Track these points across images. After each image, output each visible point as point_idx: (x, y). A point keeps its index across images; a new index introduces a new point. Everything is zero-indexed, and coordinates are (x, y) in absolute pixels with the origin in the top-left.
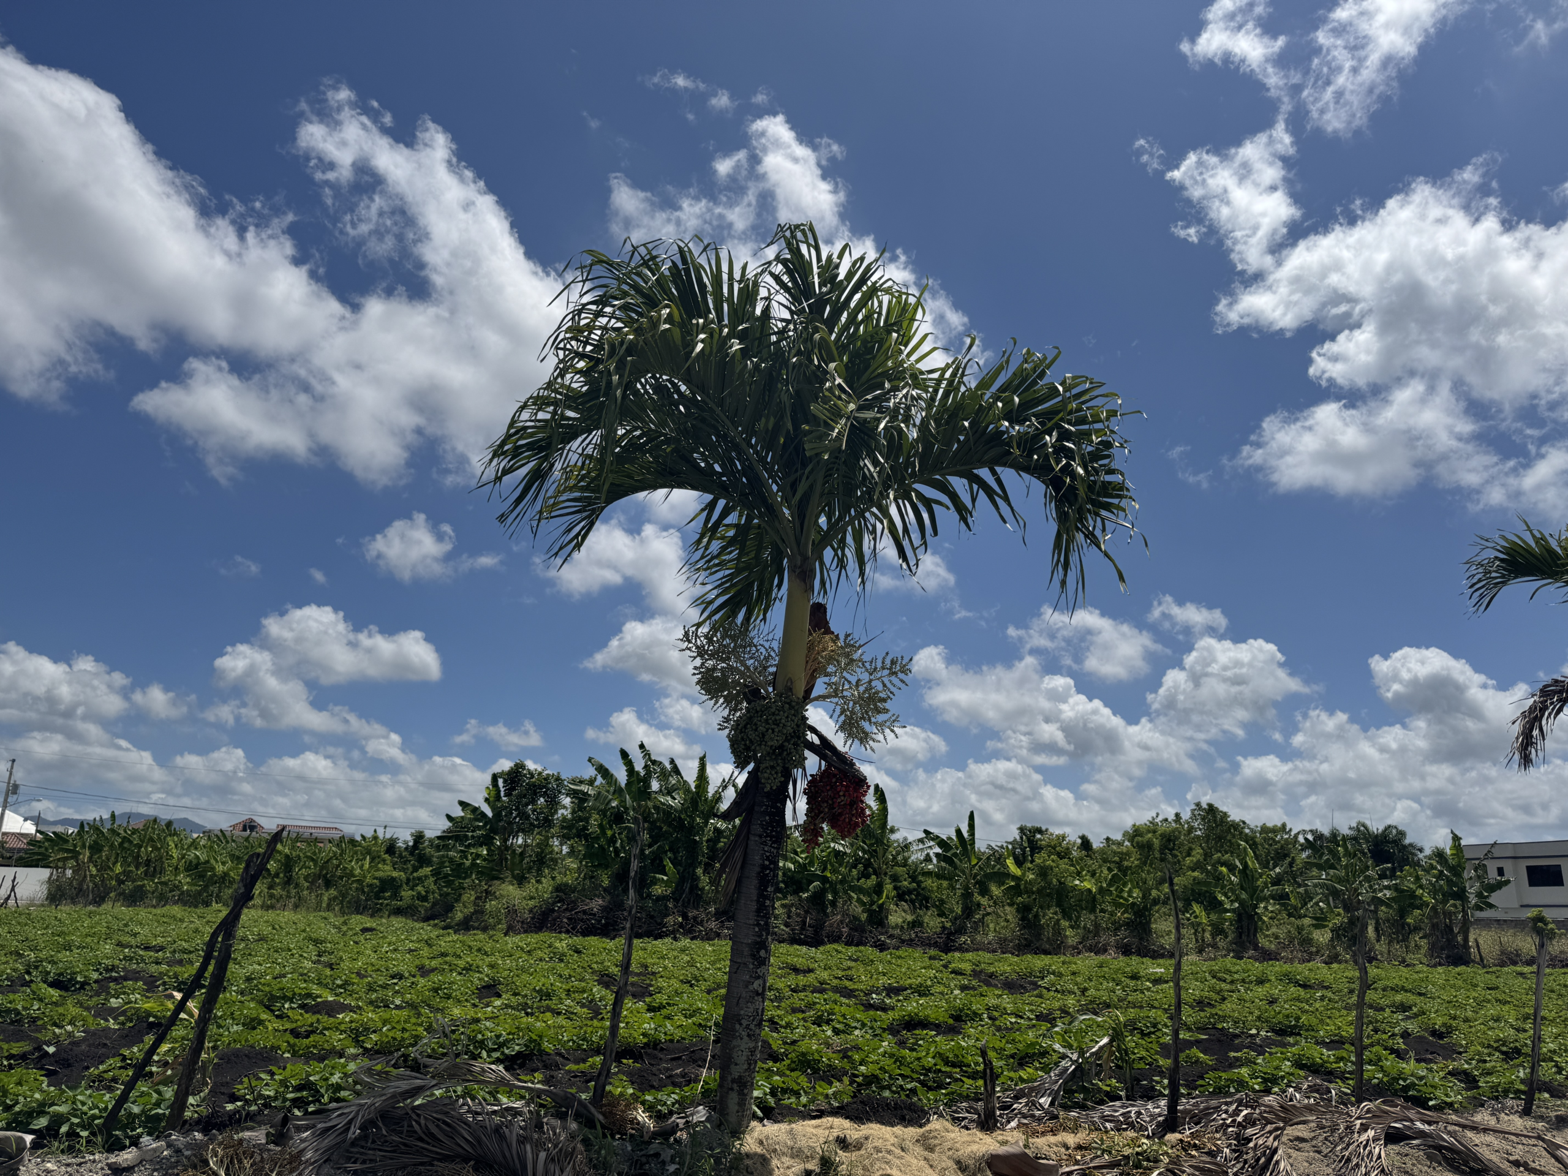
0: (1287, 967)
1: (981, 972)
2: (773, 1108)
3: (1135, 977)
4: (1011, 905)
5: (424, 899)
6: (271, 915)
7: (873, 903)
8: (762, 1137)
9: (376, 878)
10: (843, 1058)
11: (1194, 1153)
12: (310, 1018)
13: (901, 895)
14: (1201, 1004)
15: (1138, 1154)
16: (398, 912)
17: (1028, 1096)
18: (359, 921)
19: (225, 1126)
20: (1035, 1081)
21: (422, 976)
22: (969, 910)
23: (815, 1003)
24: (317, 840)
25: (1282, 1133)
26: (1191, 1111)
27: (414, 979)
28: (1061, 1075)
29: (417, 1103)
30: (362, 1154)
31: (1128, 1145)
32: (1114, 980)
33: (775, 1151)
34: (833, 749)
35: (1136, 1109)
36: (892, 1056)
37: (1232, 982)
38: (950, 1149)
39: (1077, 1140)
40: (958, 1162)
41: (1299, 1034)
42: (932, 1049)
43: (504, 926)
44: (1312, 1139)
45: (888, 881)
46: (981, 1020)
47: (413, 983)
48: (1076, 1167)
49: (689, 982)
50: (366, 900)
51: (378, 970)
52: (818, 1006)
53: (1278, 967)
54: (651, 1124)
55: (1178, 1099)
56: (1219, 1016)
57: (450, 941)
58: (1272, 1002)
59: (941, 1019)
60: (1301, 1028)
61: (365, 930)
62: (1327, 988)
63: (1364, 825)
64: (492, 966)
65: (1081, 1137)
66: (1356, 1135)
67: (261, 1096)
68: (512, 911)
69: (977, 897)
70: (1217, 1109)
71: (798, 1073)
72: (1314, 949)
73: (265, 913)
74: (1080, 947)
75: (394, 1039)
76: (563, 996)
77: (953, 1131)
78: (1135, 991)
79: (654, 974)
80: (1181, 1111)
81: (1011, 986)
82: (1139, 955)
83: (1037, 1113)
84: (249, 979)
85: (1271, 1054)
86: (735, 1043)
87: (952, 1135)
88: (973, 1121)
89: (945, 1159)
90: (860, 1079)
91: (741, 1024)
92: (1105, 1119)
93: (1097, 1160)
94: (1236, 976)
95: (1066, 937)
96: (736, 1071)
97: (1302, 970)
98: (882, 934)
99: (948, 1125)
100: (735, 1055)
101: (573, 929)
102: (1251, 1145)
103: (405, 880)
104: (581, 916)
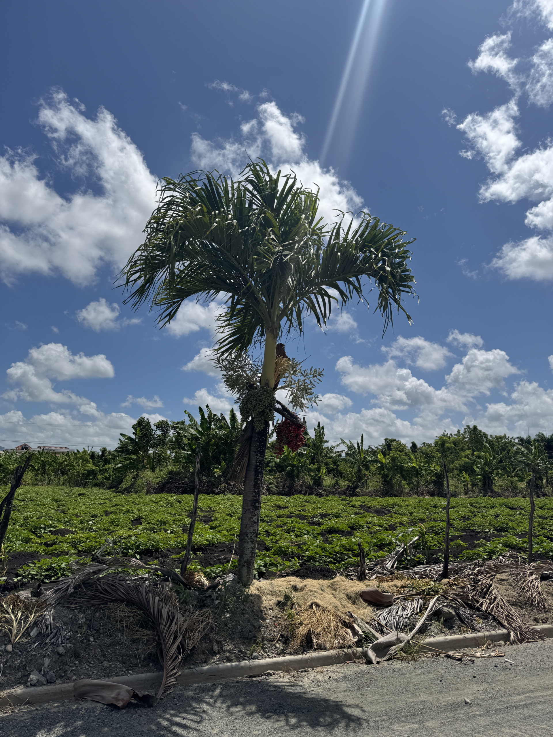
0: (505, 500)
1: (365, 506)
2: (265, 573)
3: (435, 506)
4: (380, 474)
5: (108, 479)
6: (36, 488)
7: (316, 475)
8: (258, 587)
9: (86, 470)
10: (298, 548)
11: (454, 587)
12: (53, 537)
13: (329, 471)
14: (465, 518)
15: (429, 589)
16: (96, 485)
17: (380, 564)
18: (78, 490)
19: (12, 589)
20: (385, 557)
21: (106, 516)
22: (360, 478)
23: (287, 523)
24: (55, 453)
25: (494, 578)
26: (454, 568)
27: (102, 517)
28: (396, 554)
29: (101, 576)
30: (75, 600)
31: (424, 585)
32: (425, 508)
33: (264, 593)
34: (288, 411)
35: (429, 568)
36: (320, 547)
37: (480, 508)
38: (344, 589)
39: (402, 583)
40: (347, 595)
41: (507, 531)
42: (339, 543)
43: (146, 491)
44: (508, 580)
45: (323, 465)
46: (363, 528)
47: (102, 519)
48: (401, 596)
49: (230, 514)
50: (81, 480)
51: (86, 513)
52: (288, 525)
53: (501, 500)
54: (206, 583)
55: (449, 563)
56: (472, 524)
57: (119, 498)
58: (497, 517)
59: (345, 529)
60: (508, 528)
61: (80, 494)
62: (523, 509)
63: (542, 434)
64: (139, 510)
65: (404, 582)
66: (527, 577)
67: (29, 574)
68: (149, 484)
69: (364, 471)
70: (466, 567)
71: (277, 556)
72: (518, 491)
73: (33, 488)
74: (411, 493)
75: (92, 546)
76: (172, 523)
77: (345, 581)
78: (435, 513)
79: (214, 511)
80: (449, 569)
81: (378, 512)
82: (438, 496)
83: (385, 572)
84: (25, 519)
85: (493, 541)
86: (245, 545)
87: (345, 583)
88: (355, 576)
89: (341, 594)
90: (305, 558)
91: (248, 537)
92: (415, 573)
93: (410, 592)
94: (481, 505)
95: (405, 488)
96: (246, 558)
97: (512, 501)
98: (320, 489)
99: (344, 578)
100: (245, 550)
101: (177, 491)
102: (480, 583)
103: (99, 470)
104: (181, 485)
